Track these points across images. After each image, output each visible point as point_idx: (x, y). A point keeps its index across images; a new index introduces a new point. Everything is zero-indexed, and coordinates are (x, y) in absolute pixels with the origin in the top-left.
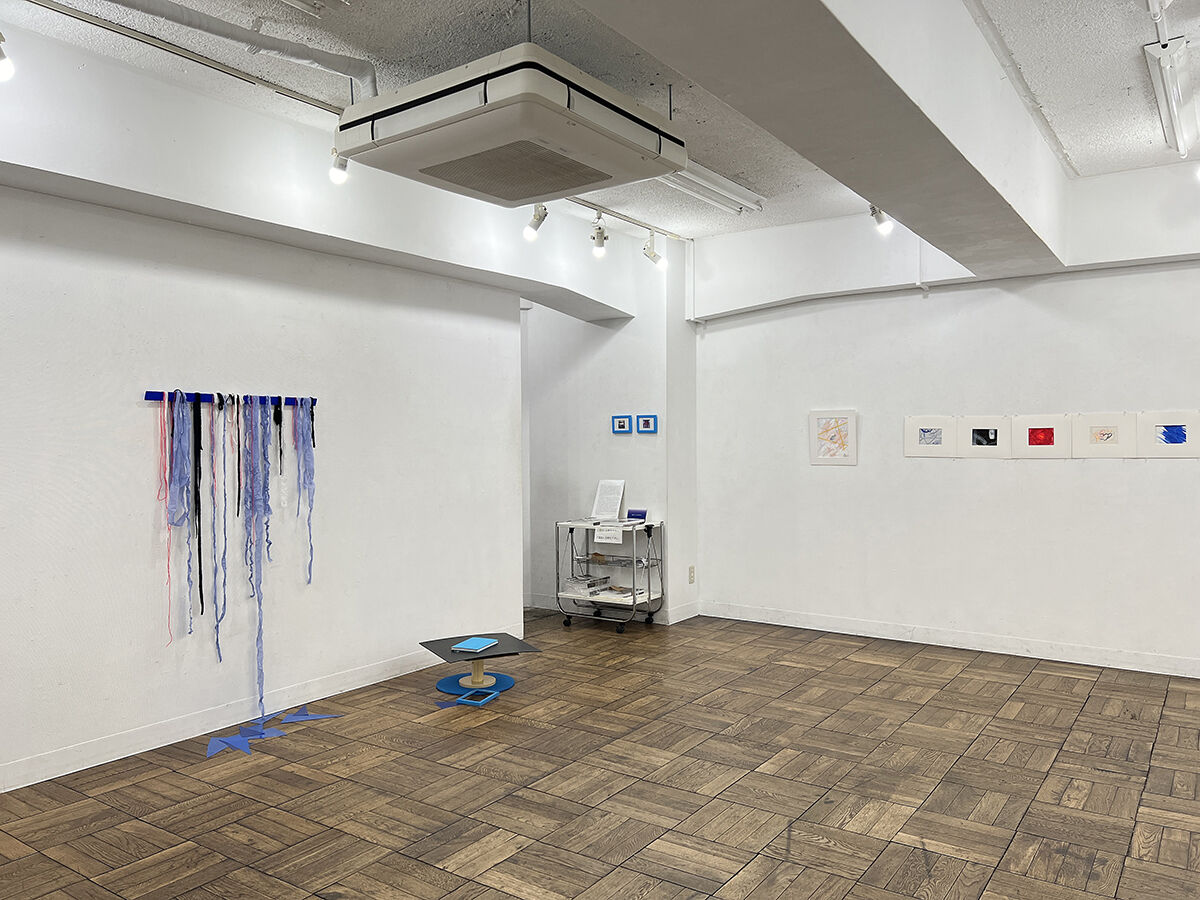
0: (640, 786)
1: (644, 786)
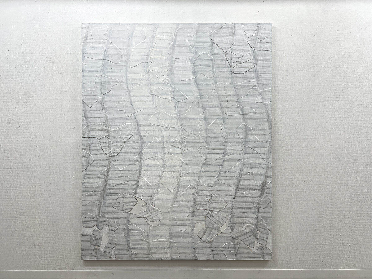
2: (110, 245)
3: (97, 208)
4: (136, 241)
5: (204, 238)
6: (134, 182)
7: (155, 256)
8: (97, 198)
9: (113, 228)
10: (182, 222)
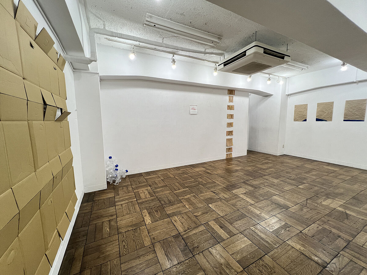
0: (271, 185)
1: (272, 185)
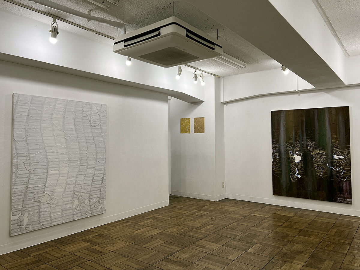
1: (210, 256)
2: (29, 223)
3: (21, 203)
4: (44, 217)
5: (78, 209)
6: (43, 185)
7: (54, 224)
8: (22, 197)
9: (31, 213)
10: (68, 202)
